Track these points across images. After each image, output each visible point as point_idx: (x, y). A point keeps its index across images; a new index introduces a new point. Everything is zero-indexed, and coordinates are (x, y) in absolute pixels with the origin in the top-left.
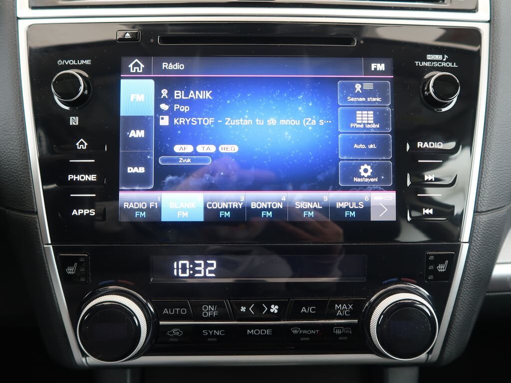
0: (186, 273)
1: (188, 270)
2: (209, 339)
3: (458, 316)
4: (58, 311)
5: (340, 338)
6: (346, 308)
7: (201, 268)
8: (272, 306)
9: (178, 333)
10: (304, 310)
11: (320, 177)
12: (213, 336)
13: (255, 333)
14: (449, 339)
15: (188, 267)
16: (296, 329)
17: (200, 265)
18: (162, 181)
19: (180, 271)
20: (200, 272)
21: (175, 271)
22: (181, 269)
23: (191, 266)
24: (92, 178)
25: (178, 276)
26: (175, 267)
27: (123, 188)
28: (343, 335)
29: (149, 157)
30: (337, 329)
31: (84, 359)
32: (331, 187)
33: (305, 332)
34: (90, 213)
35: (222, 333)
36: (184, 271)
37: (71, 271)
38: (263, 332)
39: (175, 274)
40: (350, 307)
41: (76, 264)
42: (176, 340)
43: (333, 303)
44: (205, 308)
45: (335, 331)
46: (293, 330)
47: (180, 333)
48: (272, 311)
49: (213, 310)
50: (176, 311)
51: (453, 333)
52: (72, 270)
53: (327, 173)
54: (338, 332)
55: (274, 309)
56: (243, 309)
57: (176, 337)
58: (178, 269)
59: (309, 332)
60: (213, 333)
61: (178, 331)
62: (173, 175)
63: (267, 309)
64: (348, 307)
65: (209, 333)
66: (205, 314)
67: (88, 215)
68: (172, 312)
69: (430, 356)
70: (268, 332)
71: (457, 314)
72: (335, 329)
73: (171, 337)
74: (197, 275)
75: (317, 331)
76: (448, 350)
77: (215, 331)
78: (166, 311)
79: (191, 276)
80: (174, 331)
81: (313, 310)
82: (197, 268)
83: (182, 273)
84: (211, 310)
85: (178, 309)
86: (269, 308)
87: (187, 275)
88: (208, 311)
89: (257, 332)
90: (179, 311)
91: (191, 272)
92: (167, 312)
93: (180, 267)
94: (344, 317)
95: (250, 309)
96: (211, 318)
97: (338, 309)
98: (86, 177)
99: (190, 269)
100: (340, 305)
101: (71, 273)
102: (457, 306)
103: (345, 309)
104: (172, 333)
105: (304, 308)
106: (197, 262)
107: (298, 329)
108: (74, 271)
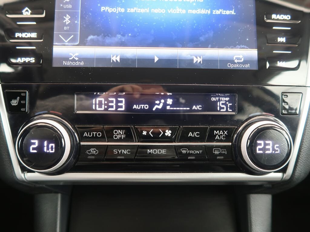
0: (101, 107)
1: (103, 106)
2: (119, 157)
3: (306, 143)
4: (4, 135)
5: (218, 158)
6: (222, 133)
7: (114, 104)
8: (167, 131)
9: (95, 152)
10: (191, 134)
11: (202, 39)
12: (121, 154)
13: (153, 153)
14: (299, 161)
15: (103, 103)
16: (185, 149)
17: (112, 102)
18: (86, 39)
19: (97, 106)
20: (112, 107)
21: (94, 106)
22: (98, 104)
23: (106, 102)
24: (34, 35)
25: (96, 110)
26: (94, 103)
27: (56, 44)
28: (220, 155)
29: (76, 22)
30: (216, 150)
31: (22, 175)
32: (210, 45)
33: (192, 152)
34: (31, 60)
35: (128, 152)
36: (100, 106)
37: (14, 103)
38: (160, 151)
39: (94, 108)
40: (226, 133)
41: (18, 98)
42: (93, 157)
43: (212, 130)
44: (116, 132)
45: (214, 152)
46: (182, 150)
47: (97, 152)
48: (166, 134)
49: (122, 133)
50: (93, 134)
51: (302, 155)
52: (16, 102)
53: (207, 36)
54: (217, 152)
55: (168, 133)
56: (145, 133)
57: (93, 155)
58: (96, 104)
59: (195, 152)
60: (121, 152)
61: (95, 150)
62: (94, 35)
63: (162, 133)
64: (224, 133)
65: (118, 152)
66: (116, 137)
67: (29, 62)
68: (90, 135)
69: (285, 175)
70: (163, 151)
71: (304, 141)
72: (214, 150)
73: (90, 155)
74: (110, 109)
75: (201, 151)
76: (298, 168)
77: (123, 150)
78: (85, 134)
79: (106, 110)
80: (91, 150)
81: (197, 134)
82: (110, 104)
83: (99, 107)
84: (120, 134)
85: (95, 133)
86: (164, 132)
87: (103, 109)
88: (118, 134)
89: (155, 151)
90: (96, 134)
91: (106, 107)
92: (87, 135)
93: (97, 103)
94: (221, 141)
95: (150, 133)
96: (120, 140)
97: (217, 134)
98: (29, 35)
99: (105, 105)
100: (218, 131)
101: (14, 105)
102: (305, 135)
103: (222, 135)
104: (90, 152)
105: (191, 133)
106: (110, 99)
107: (186, 150)
108: (17, 103)
